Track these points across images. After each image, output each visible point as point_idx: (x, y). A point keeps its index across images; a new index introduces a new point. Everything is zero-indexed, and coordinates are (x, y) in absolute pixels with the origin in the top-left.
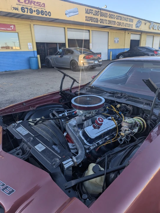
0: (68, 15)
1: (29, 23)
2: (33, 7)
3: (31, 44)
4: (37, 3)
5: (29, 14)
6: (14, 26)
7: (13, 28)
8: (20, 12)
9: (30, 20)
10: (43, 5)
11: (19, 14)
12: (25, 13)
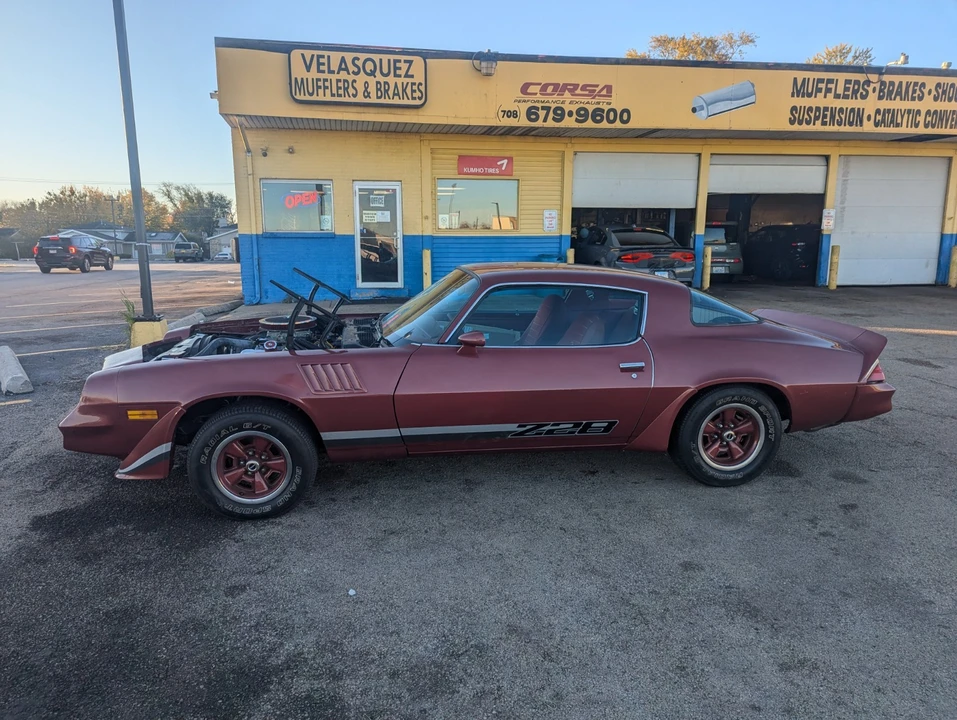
0: (704, 113)
1: (561, 147)
2: (568, 101)
3: (555, 213)
4: (584, 88)
5: (550, 123)
6: (510, 160)
7: (503, 168)
8: (523, 122)
9: (567, 140)
10: (604, 92)
11: (518, 128)
12: (539, 123)
